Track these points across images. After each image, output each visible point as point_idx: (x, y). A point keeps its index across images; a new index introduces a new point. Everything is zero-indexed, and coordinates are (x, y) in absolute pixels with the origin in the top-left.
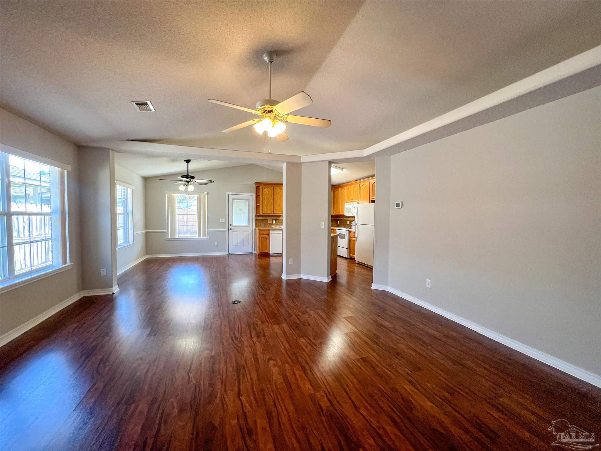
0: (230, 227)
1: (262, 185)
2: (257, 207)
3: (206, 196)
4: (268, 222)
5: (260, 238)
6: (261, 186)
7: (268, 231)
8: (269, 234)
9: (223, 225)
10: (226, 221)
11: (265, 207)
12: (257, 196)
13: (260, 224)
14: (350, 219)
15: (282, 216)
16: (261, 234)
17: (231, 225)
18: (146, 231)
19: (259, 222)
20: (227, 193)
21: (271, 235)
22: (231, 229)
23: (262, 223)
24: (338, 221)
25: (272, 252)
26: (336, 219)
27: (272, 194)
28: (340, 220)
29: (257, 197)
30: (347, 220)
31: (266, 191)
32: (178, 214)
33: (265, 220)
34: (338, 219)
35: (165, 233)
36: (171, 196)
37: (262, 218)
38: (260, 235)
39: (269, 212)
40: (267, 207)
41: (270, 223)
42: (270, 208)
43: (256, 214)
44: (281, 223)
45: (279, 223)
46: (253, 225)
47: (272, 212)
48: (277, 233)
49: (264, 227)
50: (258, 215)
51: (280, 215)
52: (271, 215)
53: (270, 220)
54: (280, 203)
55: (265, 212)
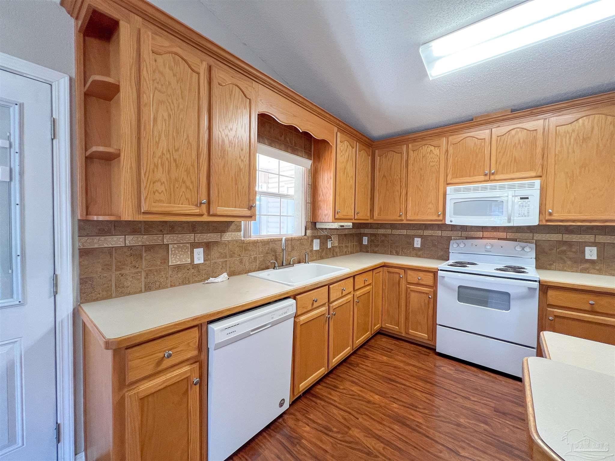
4: (166, 260)
7: (195, 332)
8: (200, 354)
11: (160, 175)
13: (113, 274)
15: (232, 227)
21: (214, 356)
23: (128, 271)
28: (374, 235)
33: (149, 248)
37: (131, 240)
40: (169, 172)
41: (179, 263)
42: (188, 183)
43: (87, 214)
44: (231, 256)
45: (223, 258)
46: (55, 293)
47: (201, 203)
48: (253, 331)
49: (157, 289)
50: (95, 218)
51: (229, 223)
52: (188, 222)
53: (179, 247)
54: (242, 160)
55: (160, 201)
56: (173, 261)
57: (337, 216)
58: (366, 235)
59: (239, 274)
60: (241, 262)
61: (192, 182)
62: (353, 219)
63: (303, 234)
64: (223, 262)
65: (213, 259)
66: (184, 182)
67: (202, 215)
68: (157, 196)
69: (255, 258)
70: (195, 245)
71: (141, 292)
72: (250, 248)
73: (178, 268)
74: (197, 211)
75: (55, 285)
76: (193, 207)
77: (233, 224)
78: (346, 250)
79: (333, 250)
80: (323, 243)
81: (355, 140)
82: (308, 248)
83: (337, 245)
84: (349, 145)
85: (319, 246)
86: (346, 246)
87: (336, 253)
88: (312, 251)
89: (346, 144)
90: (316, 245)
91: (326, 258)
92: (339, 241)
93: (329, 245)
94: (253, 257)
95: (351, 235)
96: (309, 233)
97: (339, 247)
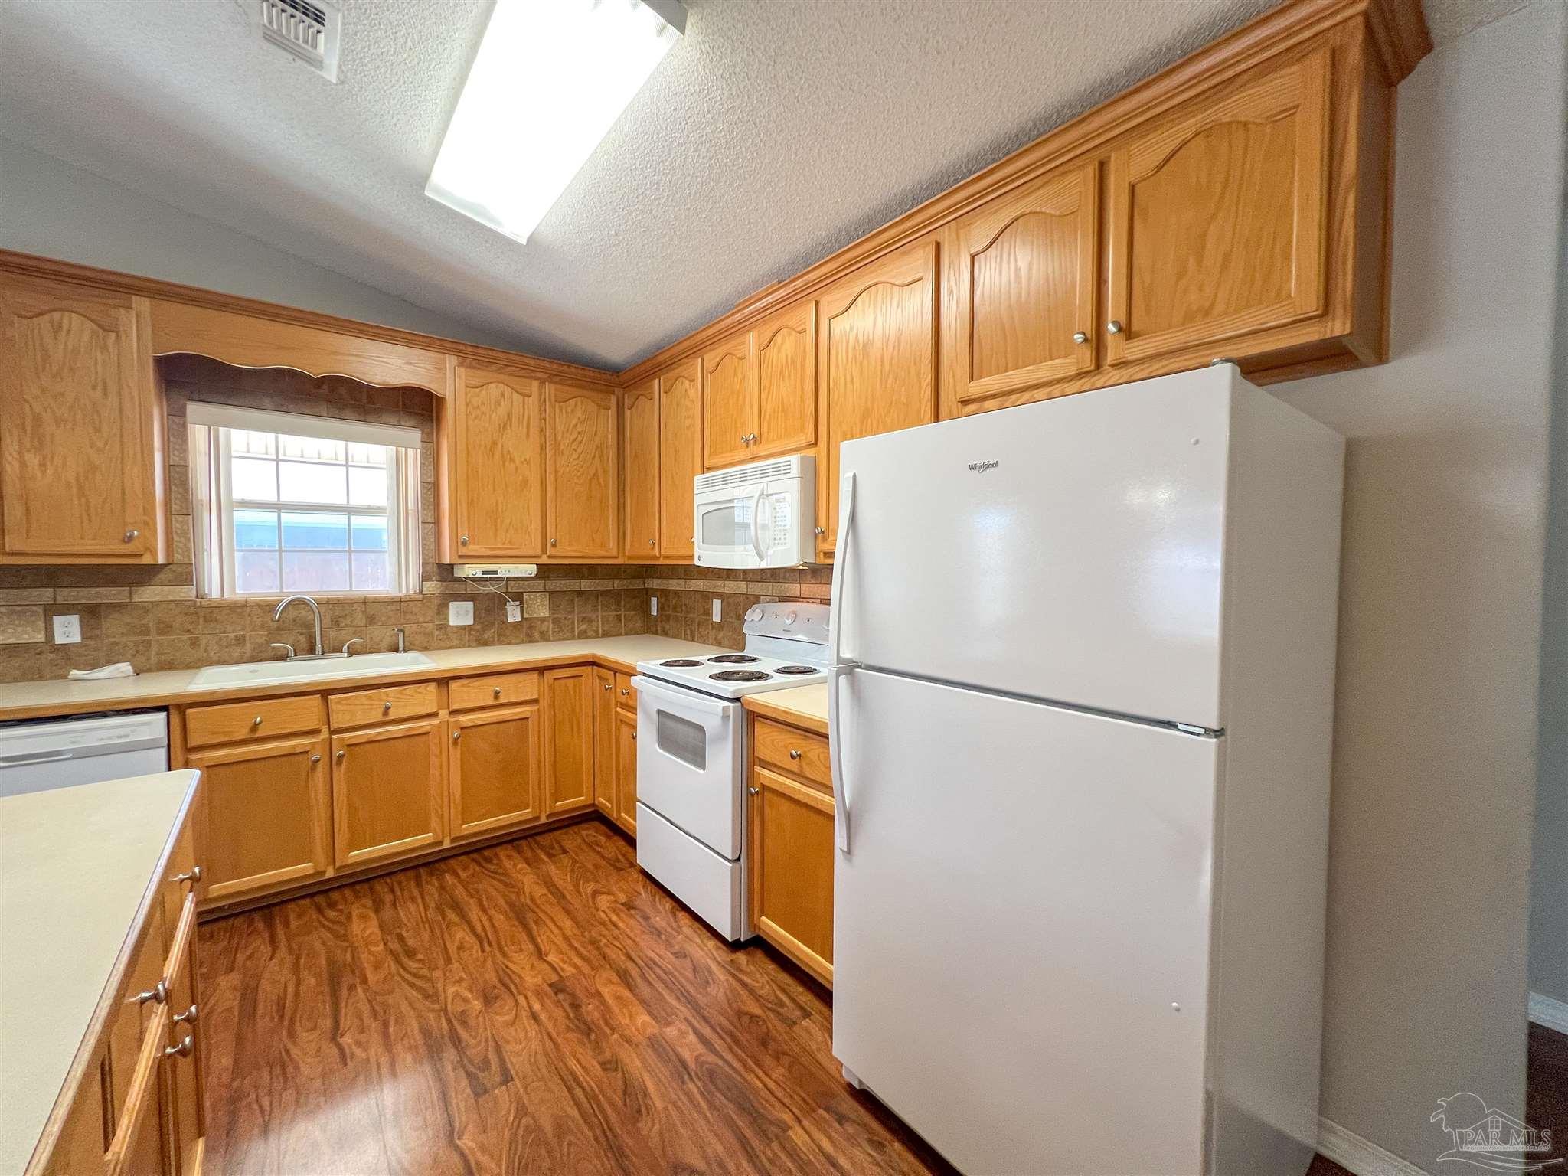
14: (730, 586)
15: (165, 575)
24: (654, 601)
26: (637, 584)
28: (664, 593)
30: (707, 597)
34: (655, 583)
41: (11, 641)
44: (163, 633)
45: (139, 633)
51: (154, 568)
53: (11, 612)
58: (654, 592)
60: (195, 643)
62: (542, 556)
63: (416, 591)
64: (137, 644)
65: (108, 636)
69: (240, 638)
70: (55, 609)
72: (223, 618)
78: (584, 627)
79: (531, 627)
80: (488, 611)
81: (536, 379)
82: (432, 621)
83: (547, 615)
84: (508, 392)
85: (471, 615)
86: (584, 619)
87: (541, 633)
88: (444, 627)
89: (494, 390)
90: (460, 614)
91: (501, 643)
92: (553, 607)
93: (513, 614)
94: (232, 636)
95: (604, 593)
96: (432, 587)
97: (556, 621)
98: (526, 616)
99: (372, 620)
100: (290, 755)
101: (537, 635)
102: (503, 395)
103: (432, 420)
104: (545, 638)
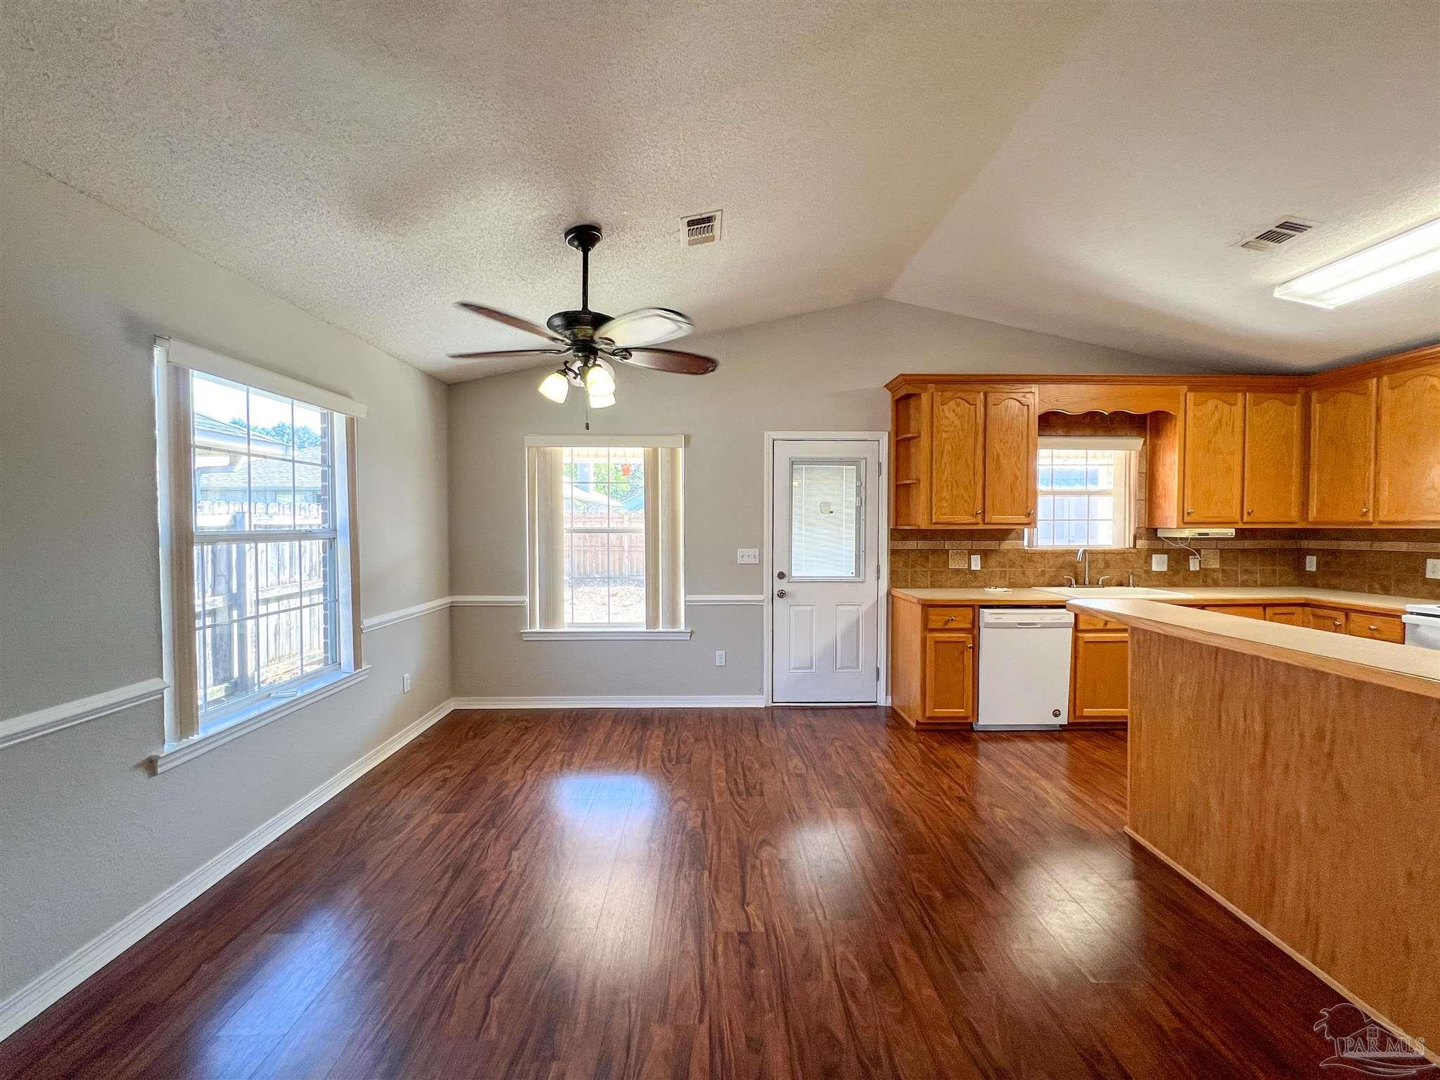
0: (780, 585)
1: (931, 387)
2: (901, 491)
3: (681, 452)
4: (946, 563)
5: (930, 644)
6: (926, 390)
7: (970, 611)
8: (974, 628)
9: (749, 576)
10: (761, 561)
11: (945, 494)
12: (898, 442)
13: (910, 571)
15: (1013, 534)
16: (931, 625)
17: (781, 576)
18: (448, 600)
19: (906, 565)
20: (769, 435)
21: (984, 632)
22: (782, 594)
23: (919, 569)
25: (989, 717)
27: (981, 429)
28: (1330, 553)
29: (902, 445)
31: (951, 415)
32: (573, 531)
33: (934, 552)
34: (1313, 544)
35: (519, 608)
36: (545, 454)
37: (921, 545)
38: (926, 628)
39: (963, 519)
40: (952, 491)
41: (957, 567)
42: (967, 498)
43: (896, 525)
44: (1011, 566)
45: (1002, 567)
46: (878, 578)
47: (977, 514)
48: (1019, 624)
49: (938, 587)
50: (902, 527)
51: (1009, 531)
52: (965, 530)
53: (958, 553)
54: (1019, 469)
55: (945, 514)
56: (952, 565)
57: (1187, 519)
58: (1311, 552)
59: (1022, 587)
60: (1024, 573)
61: (969, 497)
62: (1240, 522)
63: (1132, 546)
64: (1001, 572)
65: (990, 567)
66: (963, 497)
67: (977, 524)
68: (944, 511)
69: (1043, 573)
70: (972, 552)
71: (927, 587)
72: (1036, 560)
73: (957, 571)
74: (974, 520)
75: (878, 571)
76: (971, 517)
77: (1014, 532)
78: (1245, 577)
79: (1206, 576)
80: (1177, 562)
81: (1238, 391)
82: (1141, 568)
83: (1218, 566)
84: (1220, 404)
85: (1166, 565)
86: (1246, 570)
87: (1213, 580)
88: (1148, 572)
89: (1211, 404)
90: (1159, 563)
91: (1185, 586)
92: (1223, 561)
93: (1194, 565)
94: (1039, 570)
95: (1262, 551)
96: (1141, 544)
97: (1224, 571)
98: (1202, 566)
99: (1107, 565)
100: (1120, 642)
101: (1210, 581)
102: (1216, 407)
103: (1146, 430)
104: (1215, 584)
